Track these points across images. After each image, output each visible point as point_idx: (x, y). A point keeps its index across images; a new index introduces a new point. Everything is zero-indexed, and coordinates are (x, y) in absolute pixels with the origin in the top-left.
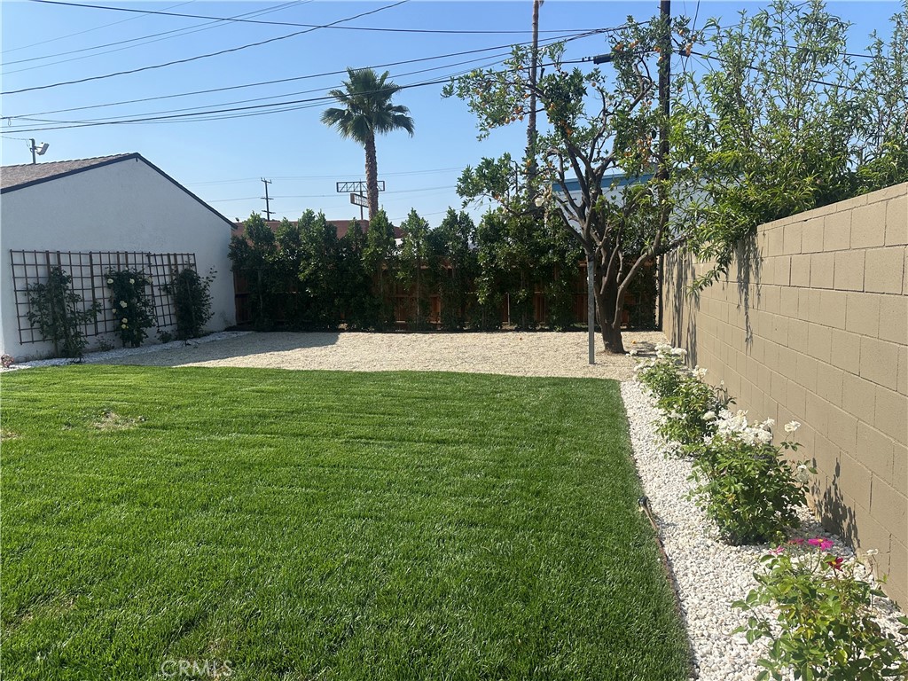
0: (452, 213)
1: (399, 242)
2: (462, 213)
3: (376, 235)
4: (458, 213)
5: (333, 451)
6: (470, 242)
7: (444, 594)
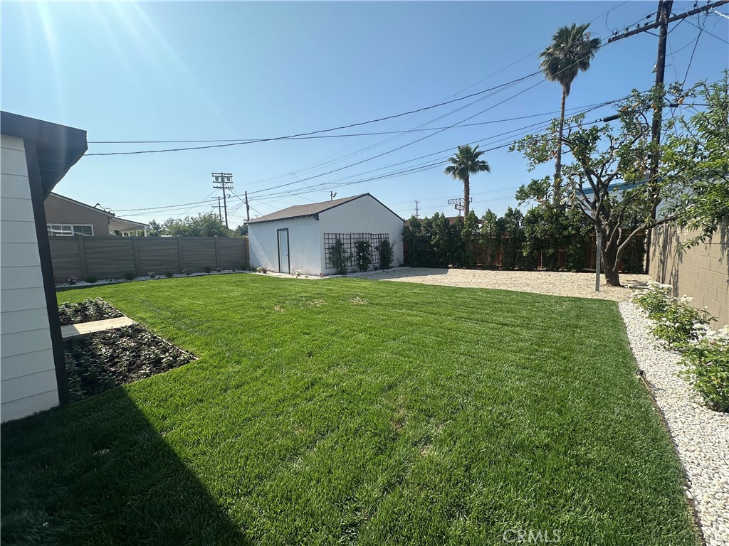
0: (510, 210)
1: (480, 225)
2: (516, 210)
3: (469, 222)
4: (514, 210)
5: (449, 322)
6: (520, 224)
7: (511, 399)
